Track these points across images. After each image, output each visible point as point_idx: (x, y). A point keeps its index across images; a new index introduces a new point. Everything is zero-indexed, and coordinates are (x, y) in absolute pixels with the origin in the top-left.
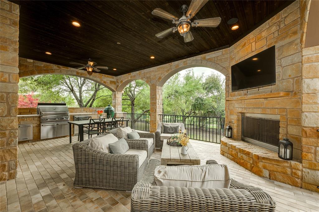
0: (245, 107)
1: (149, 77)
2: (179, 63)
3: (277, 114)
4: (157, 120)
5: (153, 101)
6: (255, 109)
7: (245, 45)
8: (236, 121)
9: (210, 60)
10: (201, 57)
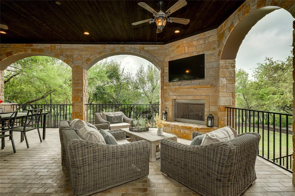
0: (180, 95)
1: (71, 56)
2: (114, 47)
3: (203, 99)
4: (83, 111)
5: (77, 88)
6: (188, 96)
7: (179, 46)
8: (171, 106)
9: (147, 51)
10: (140, 47)
